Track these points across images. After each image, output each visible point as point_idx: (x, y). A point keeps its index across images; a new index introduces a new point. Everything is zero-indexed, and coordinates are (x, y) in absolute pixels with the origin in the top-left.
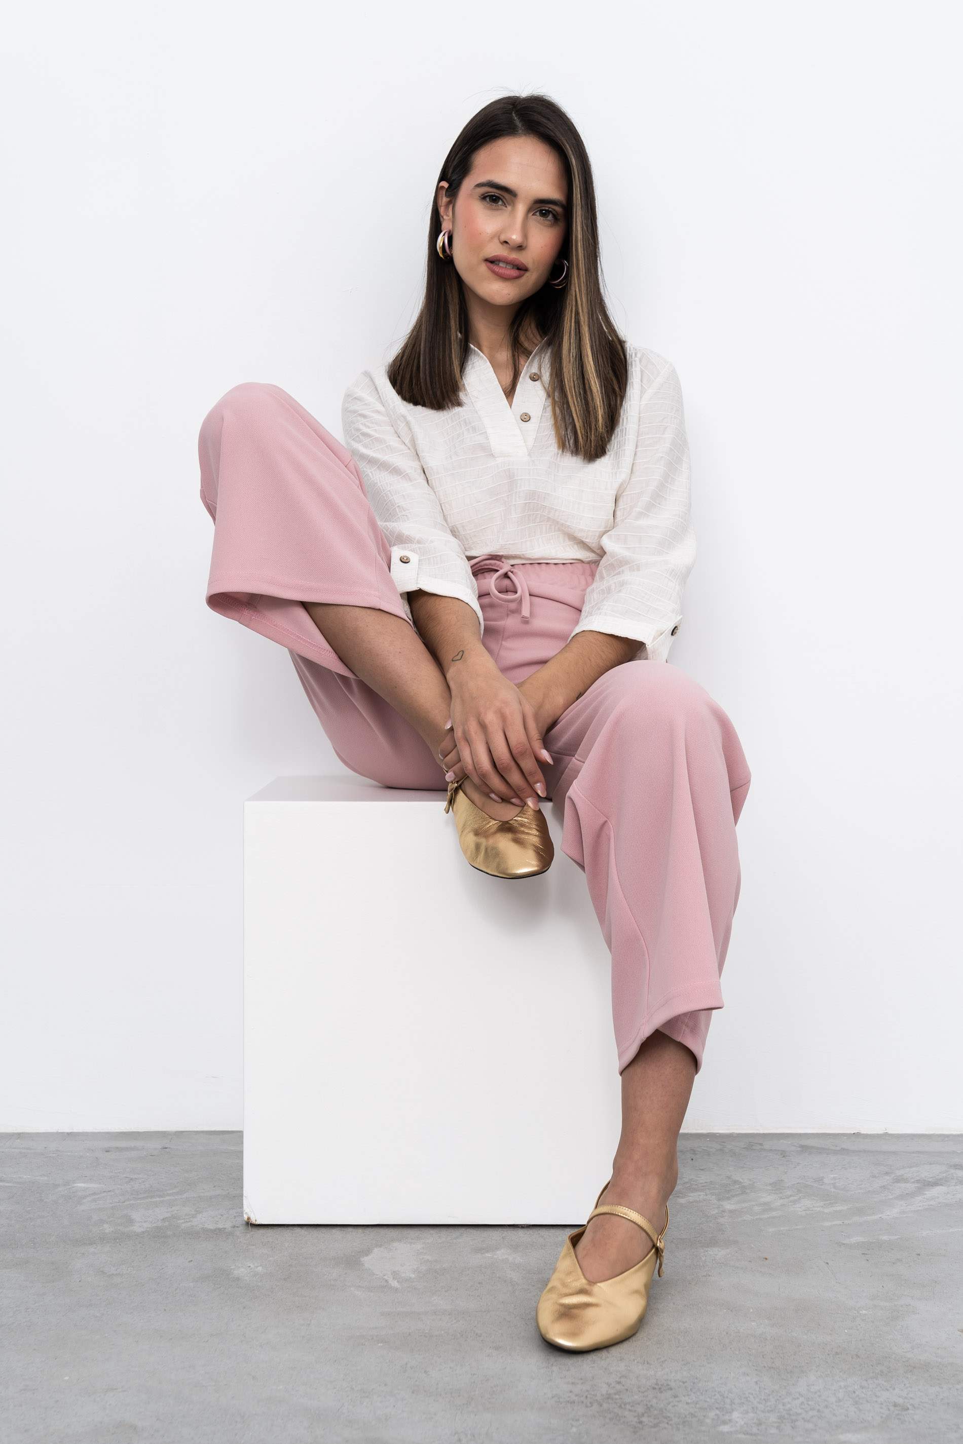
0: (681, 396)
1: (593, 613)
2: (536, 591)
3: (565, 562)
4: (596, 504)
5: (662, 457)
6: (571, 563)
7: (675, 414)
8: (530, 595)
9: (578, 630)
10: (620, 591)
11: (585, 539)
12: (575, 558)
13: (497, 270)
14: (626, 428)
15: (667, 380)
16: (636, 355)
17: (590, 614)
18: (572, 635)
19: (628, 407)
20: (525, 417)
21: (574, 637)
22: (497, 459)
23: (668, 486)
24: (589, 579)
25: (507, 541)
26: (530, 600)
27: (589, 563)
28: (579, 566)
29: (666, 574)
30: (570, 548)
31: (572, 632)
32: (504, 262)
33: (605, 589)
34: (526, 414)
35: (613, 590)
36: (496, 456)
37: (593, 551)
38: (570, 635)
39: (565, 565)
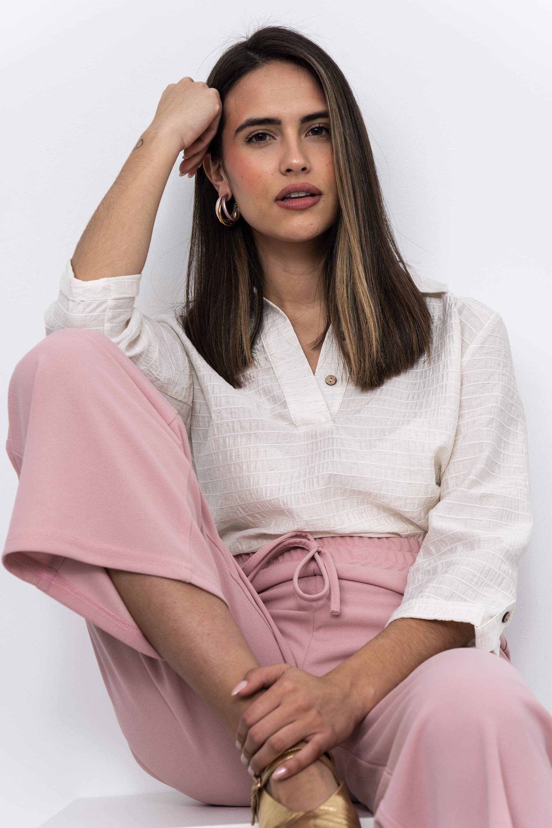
0: (510, 351)
1: (415, 596)
2: (347, 574)
3: (379, 536)
4: (412, 468)
5: (493, 419)
6: (387, 538)
7: (502, 370)
8: (339, 578)
9: (397, 615)
10: (446, 572)
11: (404, 508)
12: (392, 531)
13: (291, 205)
14: (446, 385)
15: (492, 333)
16: (455, 304)
17: (412, 597)
18: (389, 621)
19: (448, 362)
20: (331, 380)
21: (391, 623)
22: (299, 428)
23: (502, 451)
24: (408, 556)
25: (312, 516)
26: (339, 583)
27: (407, 537)
28: (397, 540)
29: (500, 555)
30: (386, 521)
31: (389, 618)
32: (295, 192)
33: (431, 570)
34: (331, 377)
35: (440, 571)
36: (297, 425)
37: (412, 523)
38: (387, 621)
39: (380, 540)
